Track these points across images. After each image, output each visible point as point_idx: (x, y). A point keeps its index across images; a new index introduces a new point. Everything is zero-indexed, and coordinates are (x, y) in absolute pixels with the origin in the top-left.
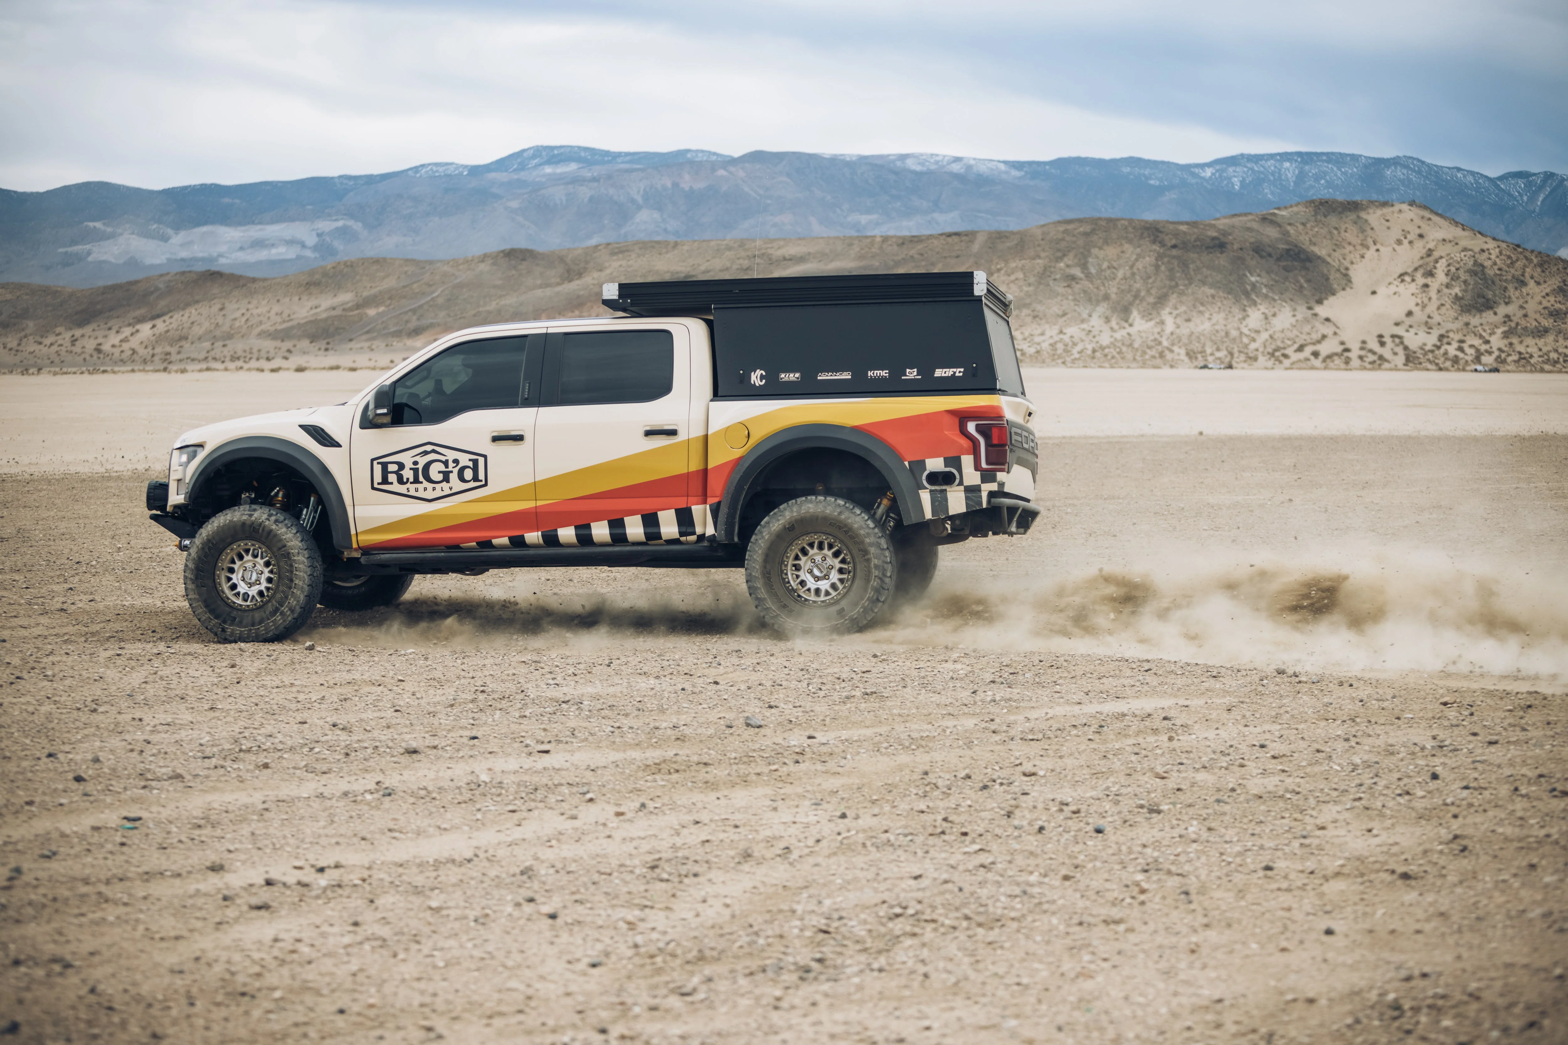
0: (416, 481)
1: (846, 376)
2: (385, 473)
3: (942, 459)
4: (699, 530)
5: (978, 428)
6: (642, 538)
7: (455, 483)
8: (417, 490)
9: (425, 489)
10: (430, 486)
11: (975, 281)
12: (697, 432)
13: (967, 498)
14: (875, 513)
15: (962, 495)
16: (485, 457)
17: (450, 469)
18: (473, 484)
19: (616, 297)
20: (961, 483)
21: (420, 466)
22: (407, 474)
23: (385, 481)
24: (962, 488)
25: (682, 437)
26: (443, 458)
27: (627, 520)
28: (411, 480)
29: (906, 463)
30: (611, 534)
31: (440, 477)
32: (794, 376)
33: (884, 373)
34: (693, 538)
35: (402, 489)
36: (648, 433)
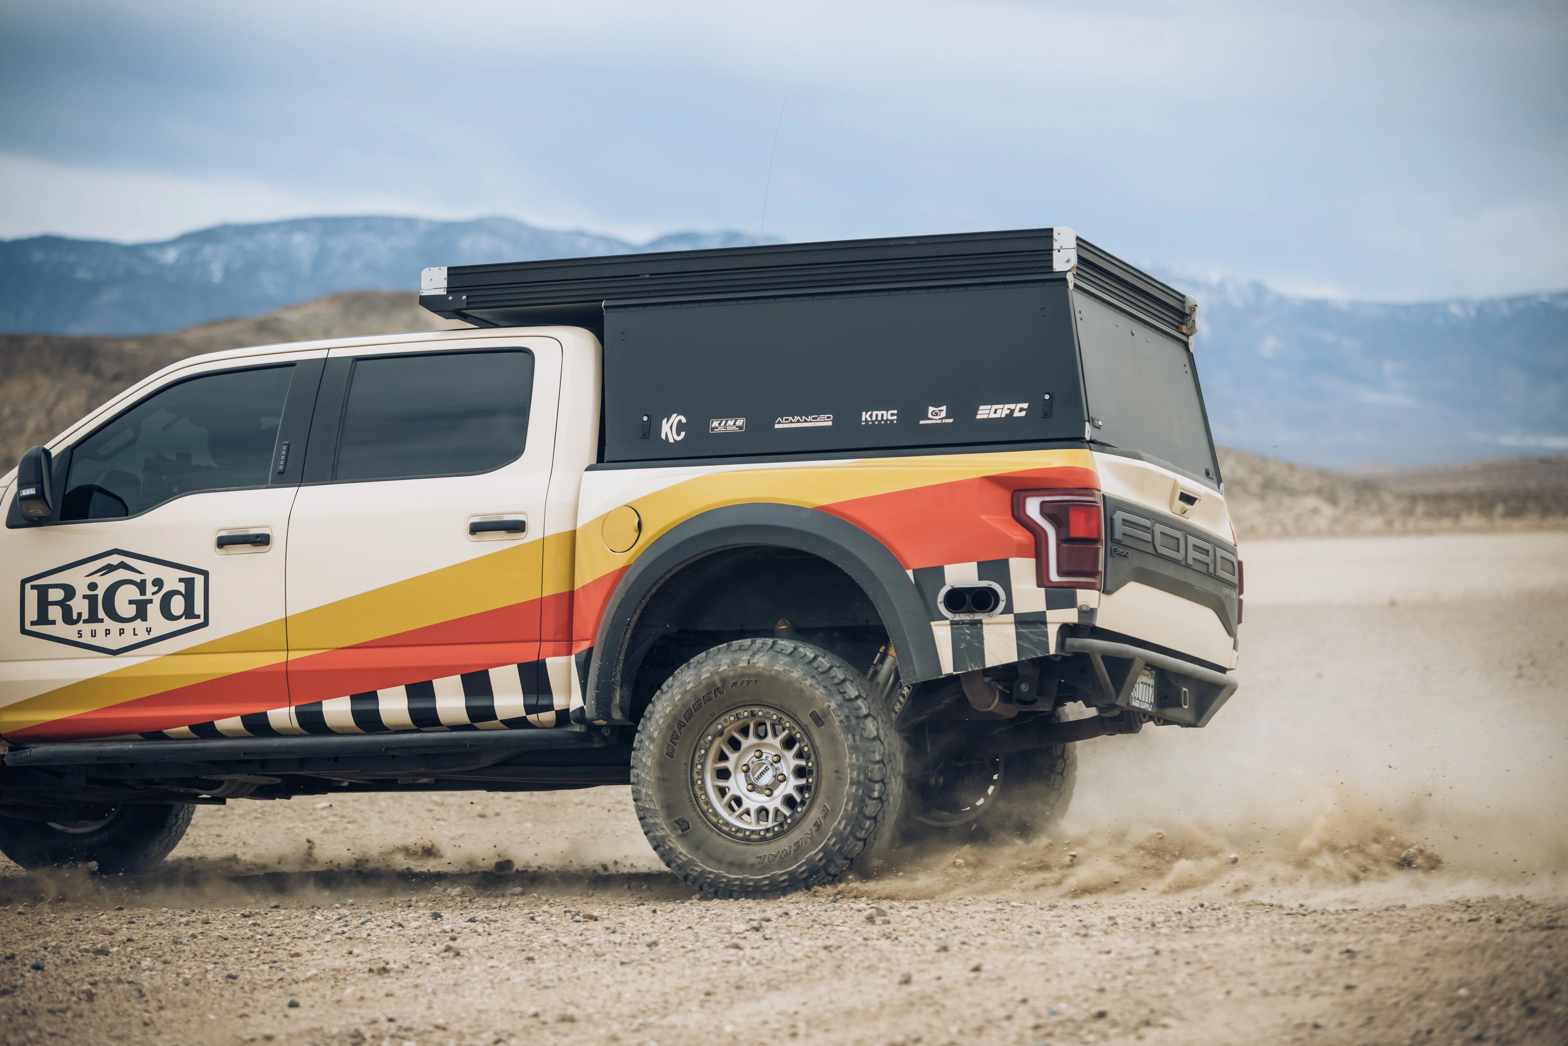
0: (93, 618)
1: (825, 421)
2: (43, 604)
3: (974, 565)
4: (559, 702)
5: (1046, 511)
6: (463, 717)
7: (157, 623)
8: (94, 634)
9: (108, 632)
10: (115, 626)
11: (1056, 246)
12: (558, 526)
13: (1019, 636)
14: (876, 673)
15: (1011, 630)
16: (205, 574)
17: (148, 596)
18: (184, 623)
19: (443, 292)
20: (1008, 609)
21: (100, 592)
22: (80, 605)
23: (43, 618)
24: (1010, 618)
25: (533, 534)
26: (137, 578)
27: (439, 684)
28: (85, 616)
29: (910, 573)
30: (411, 711)
31: (131, 611)
32: (733, 425)
33: (889, 415)
34: (548, 717)
35: (69, 632)
36: (476, 529)
